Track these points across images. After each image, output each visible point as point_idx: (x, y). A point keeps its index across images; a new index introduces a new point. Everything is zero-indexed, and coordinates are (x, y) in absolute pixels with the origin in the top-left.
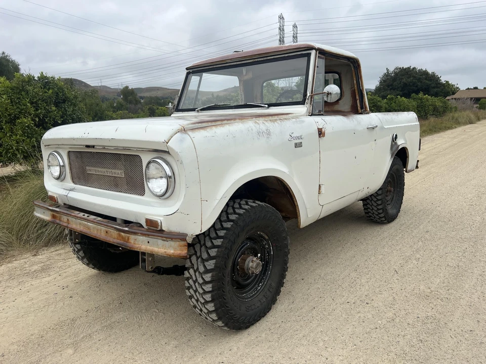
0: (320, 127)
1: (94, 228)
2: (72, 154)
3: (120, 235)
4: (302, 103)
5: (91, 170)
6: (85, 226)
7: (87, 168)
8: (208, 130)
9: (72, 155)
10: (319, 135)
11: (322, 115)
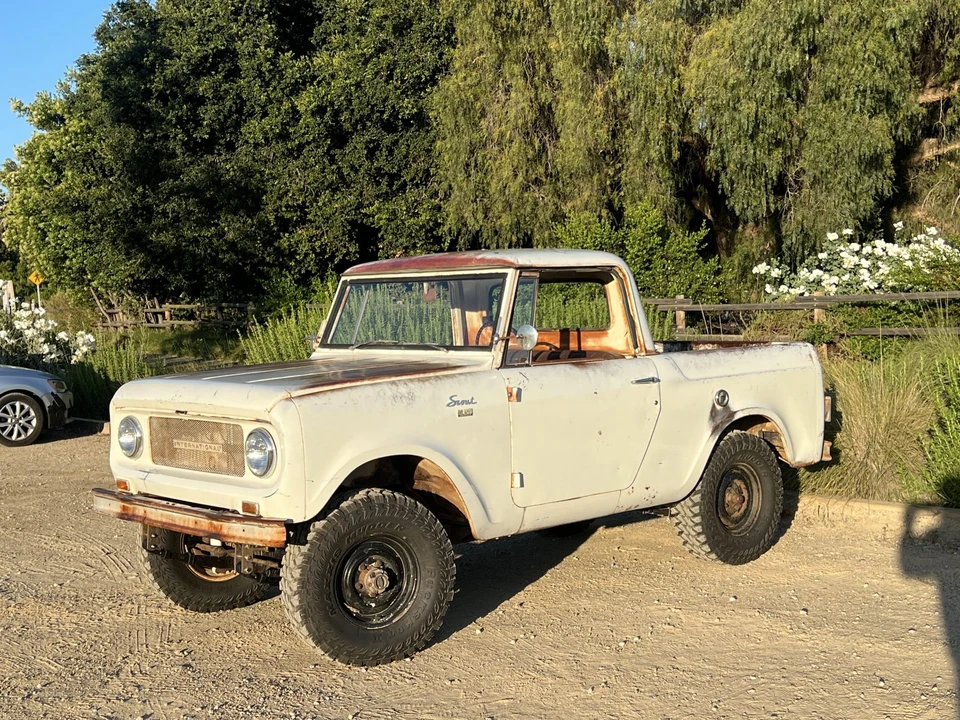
0: (511, 386)
1: (180, 519)
2: (153, 420)
3: (211, 524)
4: (488, 348)
5: (181, 444)
6: (167, 516)
7: (175, 441)
8: (321, 396)
9: (155, 421)
10: (509, 397)
11: (528, 365)
